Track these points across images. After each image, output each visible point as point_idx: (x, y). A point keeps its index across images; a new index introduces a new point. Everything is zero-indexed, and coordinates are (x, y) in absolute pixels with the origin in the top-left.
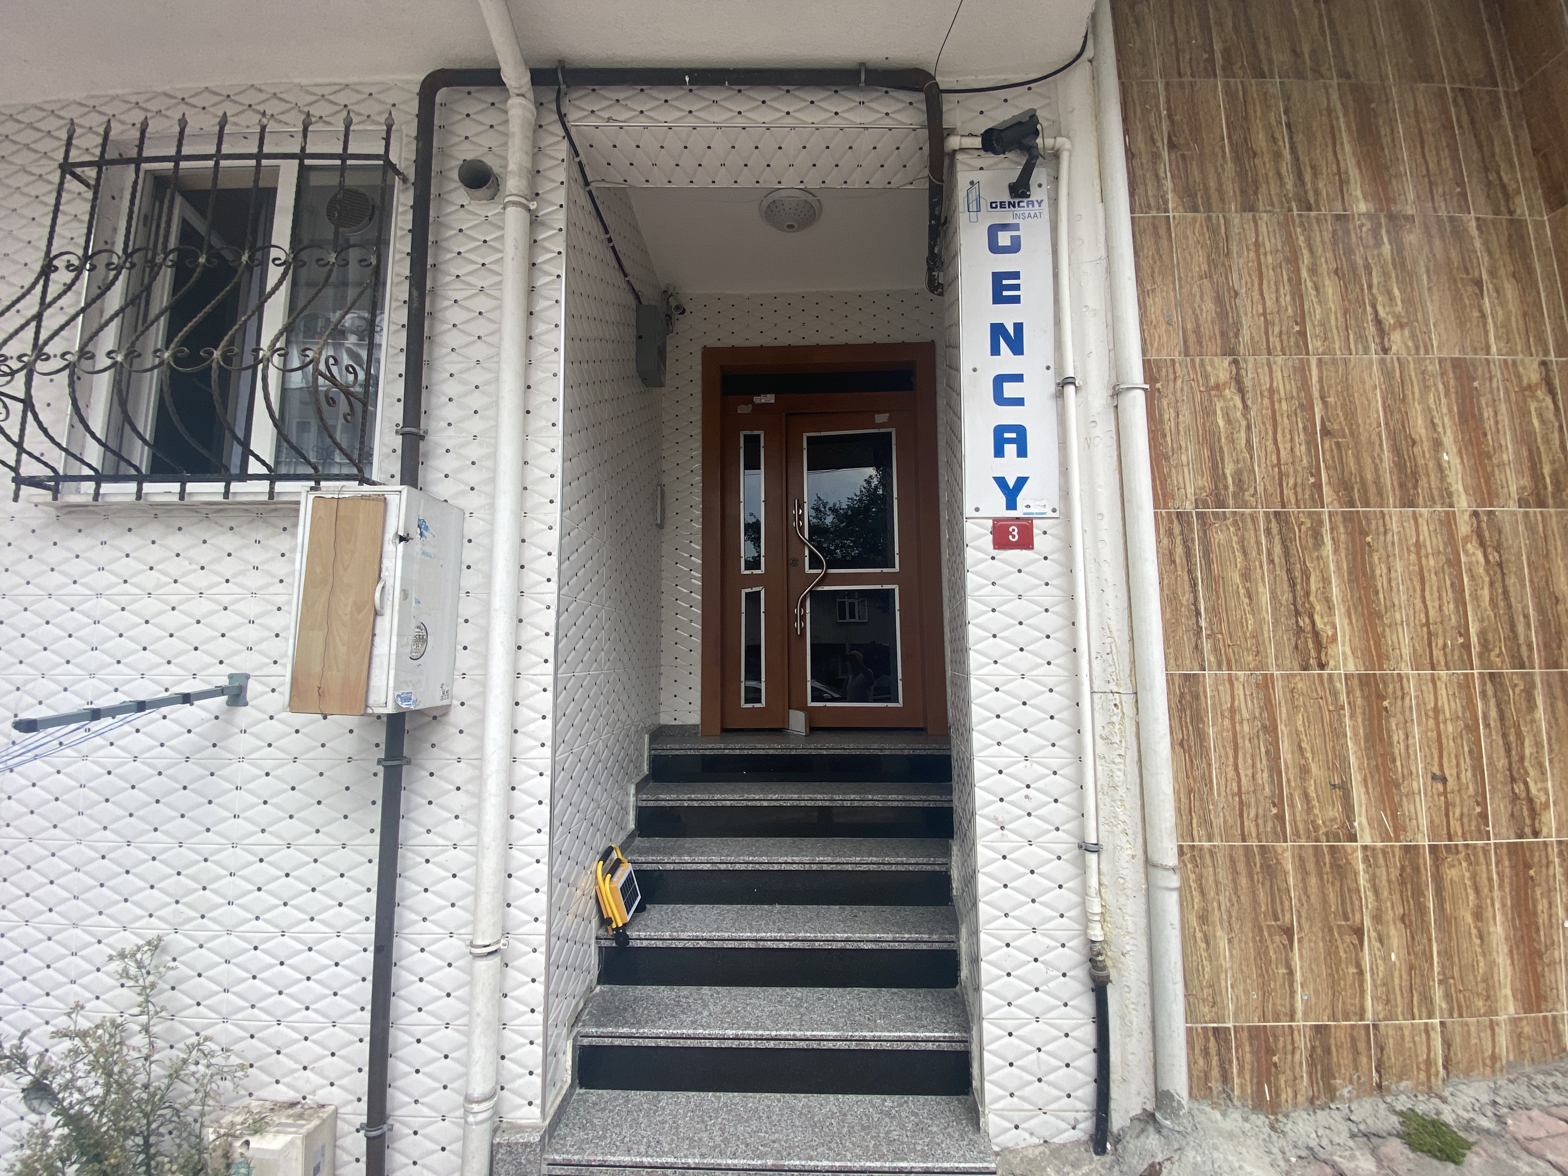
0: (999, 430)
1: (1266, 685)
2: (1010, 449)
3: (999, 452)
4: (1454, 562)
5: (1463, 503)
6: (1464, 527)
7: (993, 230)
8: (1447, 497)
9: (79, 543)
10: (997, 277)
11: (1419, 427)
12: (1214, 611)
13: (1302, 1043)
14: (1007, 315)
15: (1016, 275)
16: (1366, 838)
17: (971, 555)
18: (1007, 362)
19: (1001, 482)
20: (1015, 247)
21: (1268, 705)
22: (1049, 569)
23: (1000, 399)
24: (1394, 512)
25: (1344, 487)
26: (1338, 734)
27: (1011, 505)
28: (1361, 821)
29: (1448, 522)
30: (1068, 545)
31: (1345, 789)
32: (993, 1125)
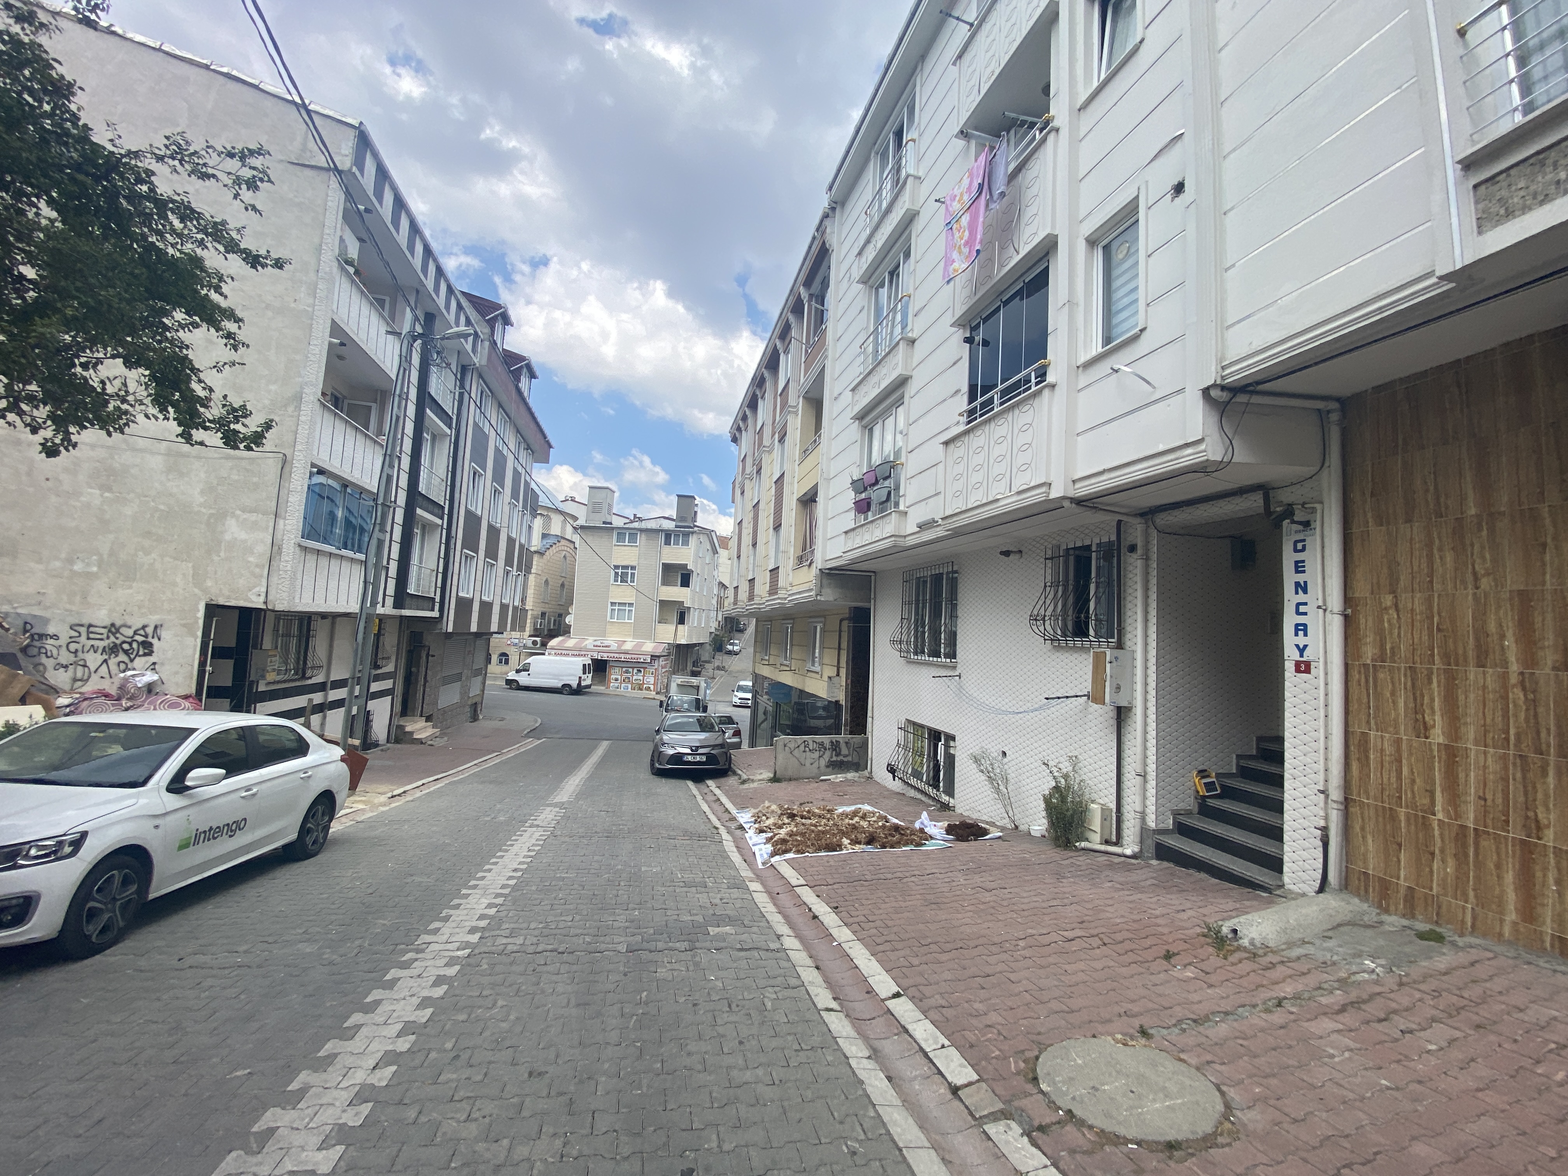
0: (1297, 625)
1: (1398, 742)
2: (1301, 633)
3: (1296, 635)
4: (1505, 698)
5: (1514, 667)
6: (1514, 679)
7: (1296, 542)
8: (1505, 664)
10: (1296, 562)
11: (1492, 627)
12: (1377, 708)
13: (1402, 891)
14: (1301, 578)
15: (1303, 561)
16: (1440, 816)
17: (1287, 674)
18: (1301, 597)
19: (1297, 646)
20: (1303, 549)
21: (1399, 750)
22: (1318, 682)
23: (1298, 613)
25: (1446, 657)
26: (1431, 768)
27: (1301, 656)
28: (1438, 807)
29: (1505, 677)
30: (1326, 673)
31: (1432, 793)
32: (1287, 880)
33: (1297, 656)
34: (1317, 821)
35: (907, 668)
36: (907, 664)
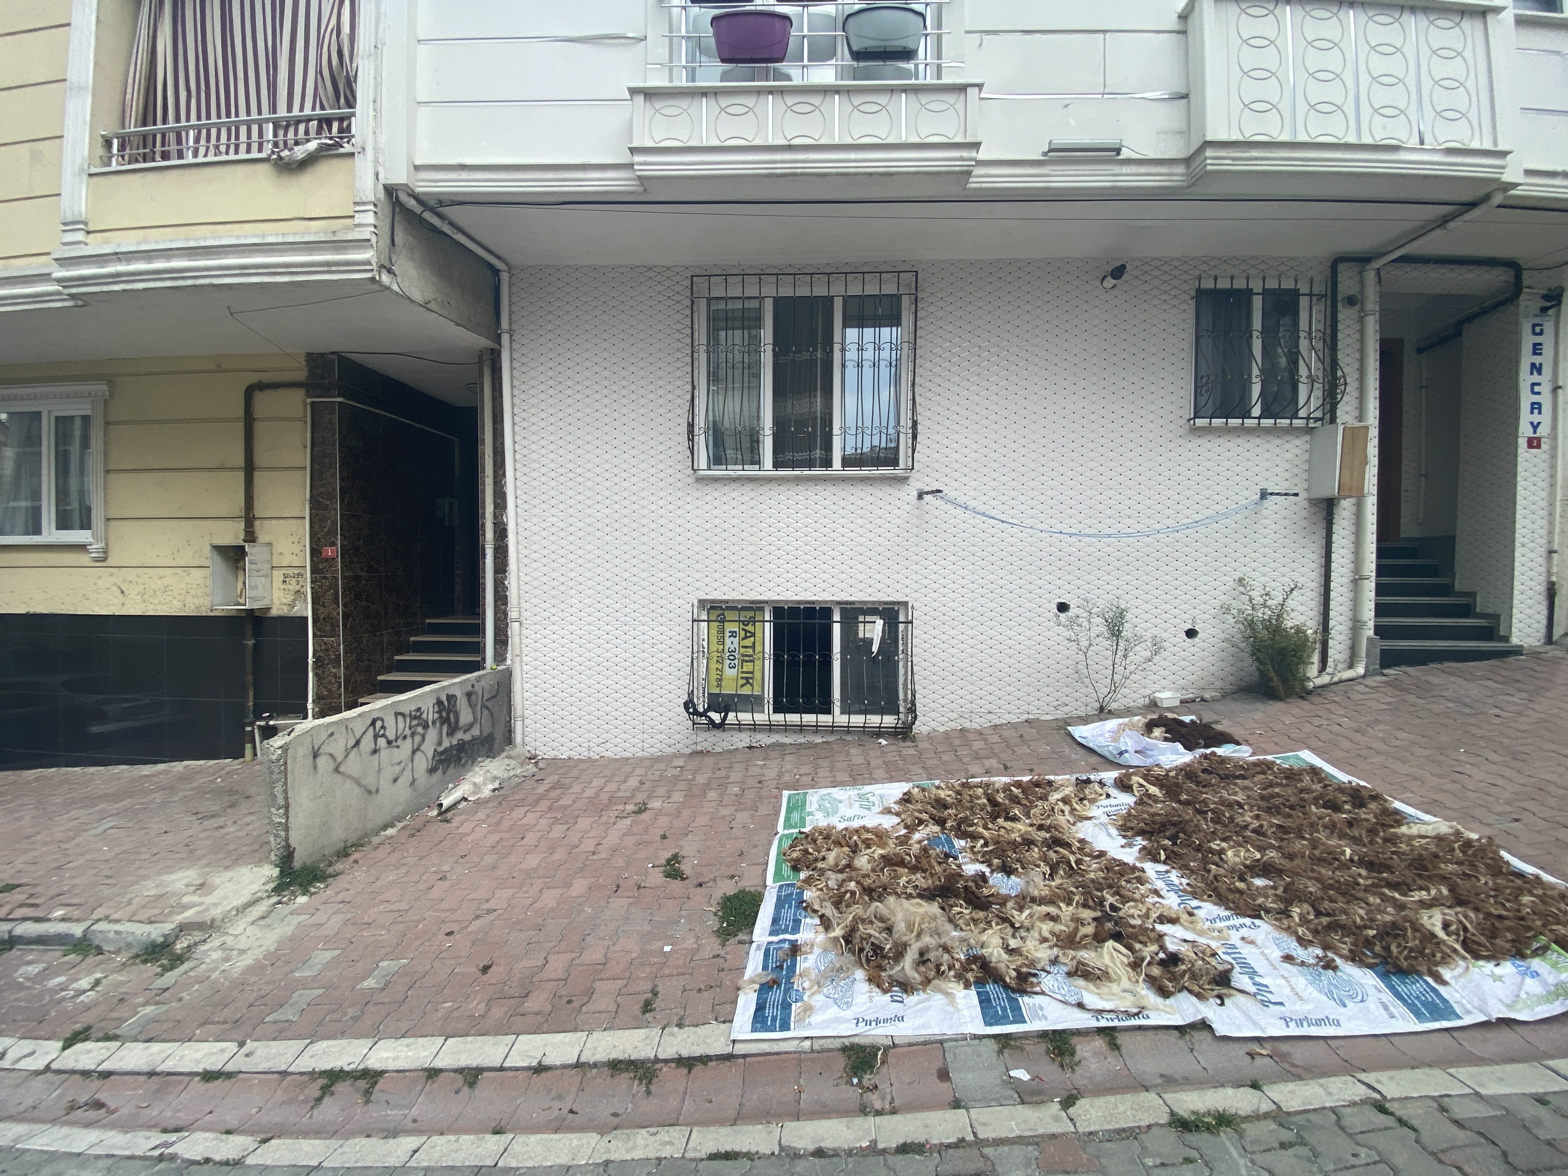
0: (1533, 404)
2: (1536, 411)
3: (1532, 413)
7: (1534, 326)
9: (1200, 441)
10: (1535, 345)
14: (1537, 360)
15: (1541, 344)
17: (1520, 450)
18: (1536, 378)
19: (1532, 423)
20: (1541, 333)
22: (1545, 456)
23: (1534, 393)
27: (1535, 432)
30: (1554, 448)
32: (1515, 640)
33: (1529, 432)
34: (1542, 579)
35: (697, 494)
36: (699, 486)
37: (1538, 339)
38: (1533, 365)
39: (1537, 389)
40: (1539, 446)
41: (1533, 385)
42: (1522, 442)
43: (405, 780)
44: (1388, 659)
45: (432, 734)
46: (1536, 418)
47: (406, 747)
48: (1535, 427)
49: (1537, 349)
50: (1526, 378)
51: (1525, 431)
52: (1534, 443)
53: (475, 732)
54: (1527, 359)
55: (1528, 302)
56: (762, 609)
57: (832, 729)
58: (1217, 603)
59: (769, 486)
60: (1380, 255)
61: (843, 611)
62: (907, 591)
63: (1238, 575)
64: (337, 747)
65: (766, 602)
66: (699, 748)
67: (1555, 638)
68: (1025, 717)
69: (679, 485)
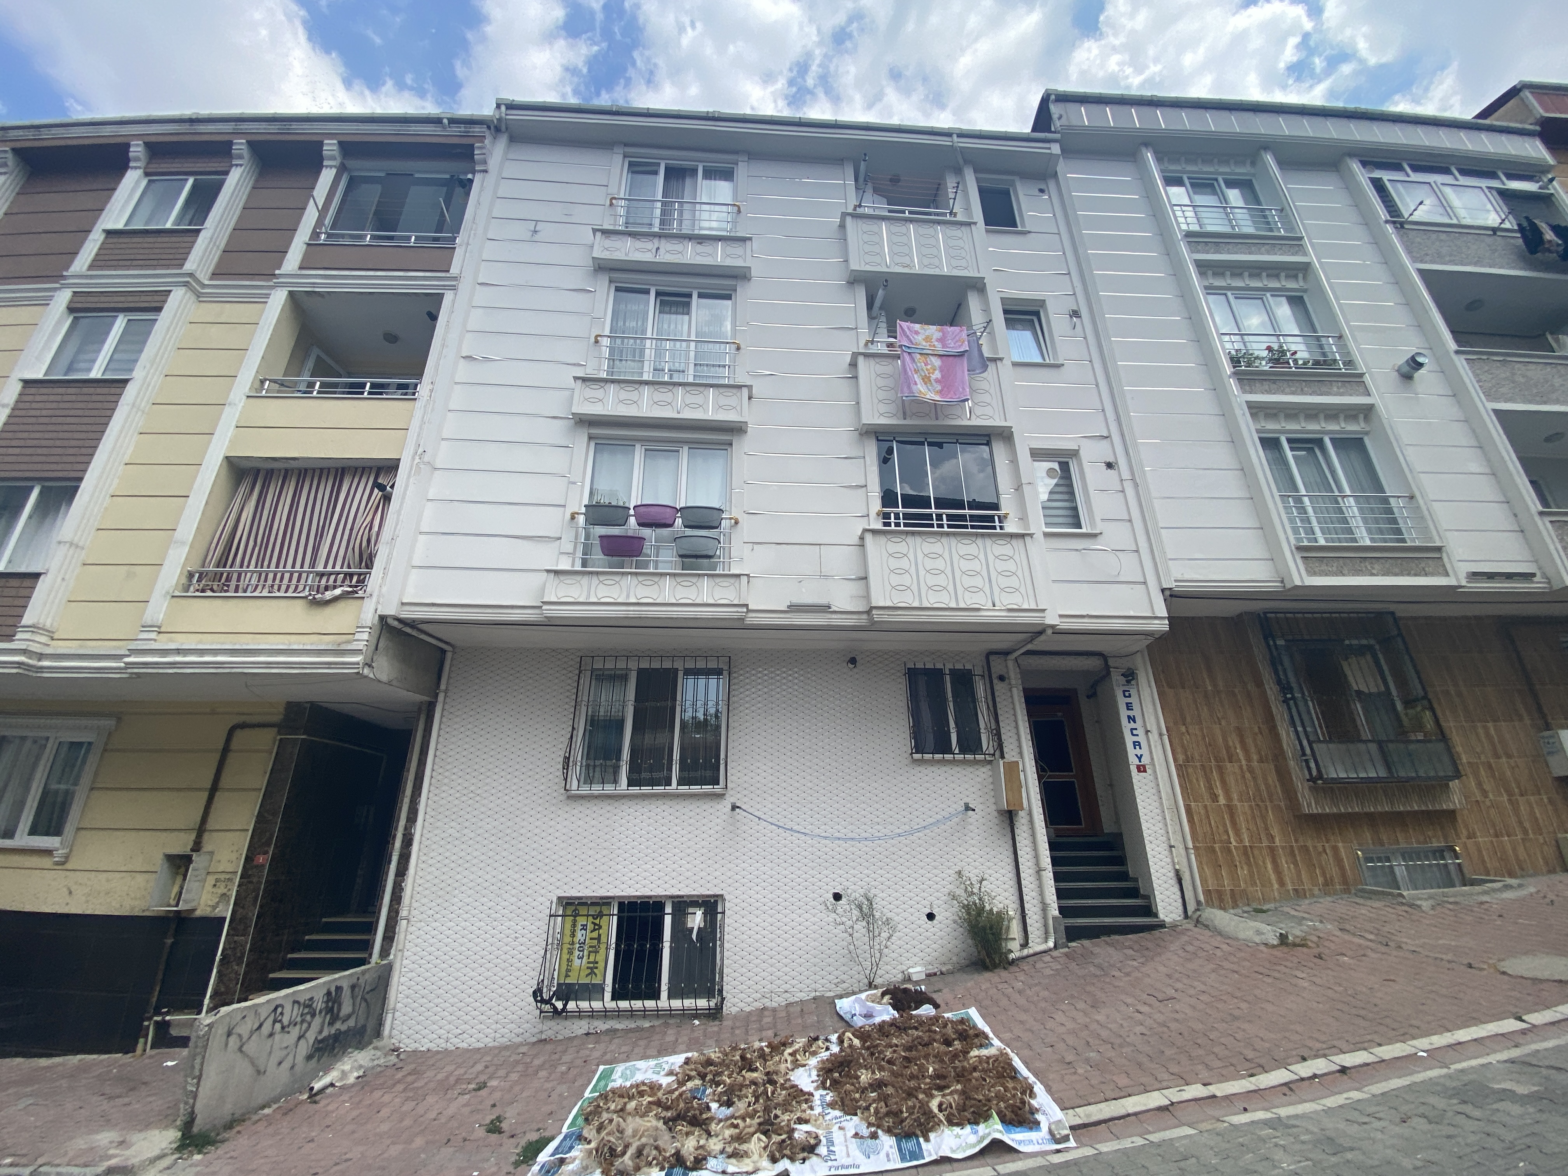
0: (1134, 743)
1: (1205, 807)
2: (1137, 747)
3: (1135, 748)
4: (1243, 777)
5: (1244, 762)
6: (1245, 767)
7: (1124, 691)
8: (1239, 761)
9: (918, 771)
10: (1127, 704)
11: (1231, 744)
12: (1192, 789)
13: (1228, 893)
14: (1131, 713)
15: (1131, 703)
16: (1234, 843)
17: (1133, 774)
18: (1132, 725)
19: (1137, 756)
20: (1130, 696)
21: (1207, 812)
22: (1151, 778)
23: (1133, 735)
24: (1228, 765)
25: (1216, 758)
26: (1223, 818)
27: (1140, 761)
28: (1232, 840)
29: (1241, 767)
30: (1155, 772)
31: (1227, 832)
32: (1162, 916)
33: (1137, 762)
34: (1170, 867)
35: (567, 809)
36: (569, 802)
37: (1128, 700)
38: (1129, 717)
39: (1135, 732)
40: (1145, 771)
41: (1132, 730)
42: (1133, 769)
43: (286, 1065)
44: (1073, 934)
45: (317, 1020)
46: (1138, 752)
47: (295, 1032)
48: (1140, 758)
49: (1129, 706)
50: (1126, 726)
51: (1133, 761)
52: (1141, 769)
53: (351, 1023)
54: (1124, 713)
55: (1116, 678)
56: (609, 904)
57: (657, 1013)
58: (946, 891)
59: (623, 801)
60: (1015, 651)
61: (675, 906)
62: (723, 885)
63: (957, 869)
64: (244, 1029)
65: (613, 898)
66: (544, 1037)
67: (1190, 913)
68: (813, 994)
69: (554, 801)
